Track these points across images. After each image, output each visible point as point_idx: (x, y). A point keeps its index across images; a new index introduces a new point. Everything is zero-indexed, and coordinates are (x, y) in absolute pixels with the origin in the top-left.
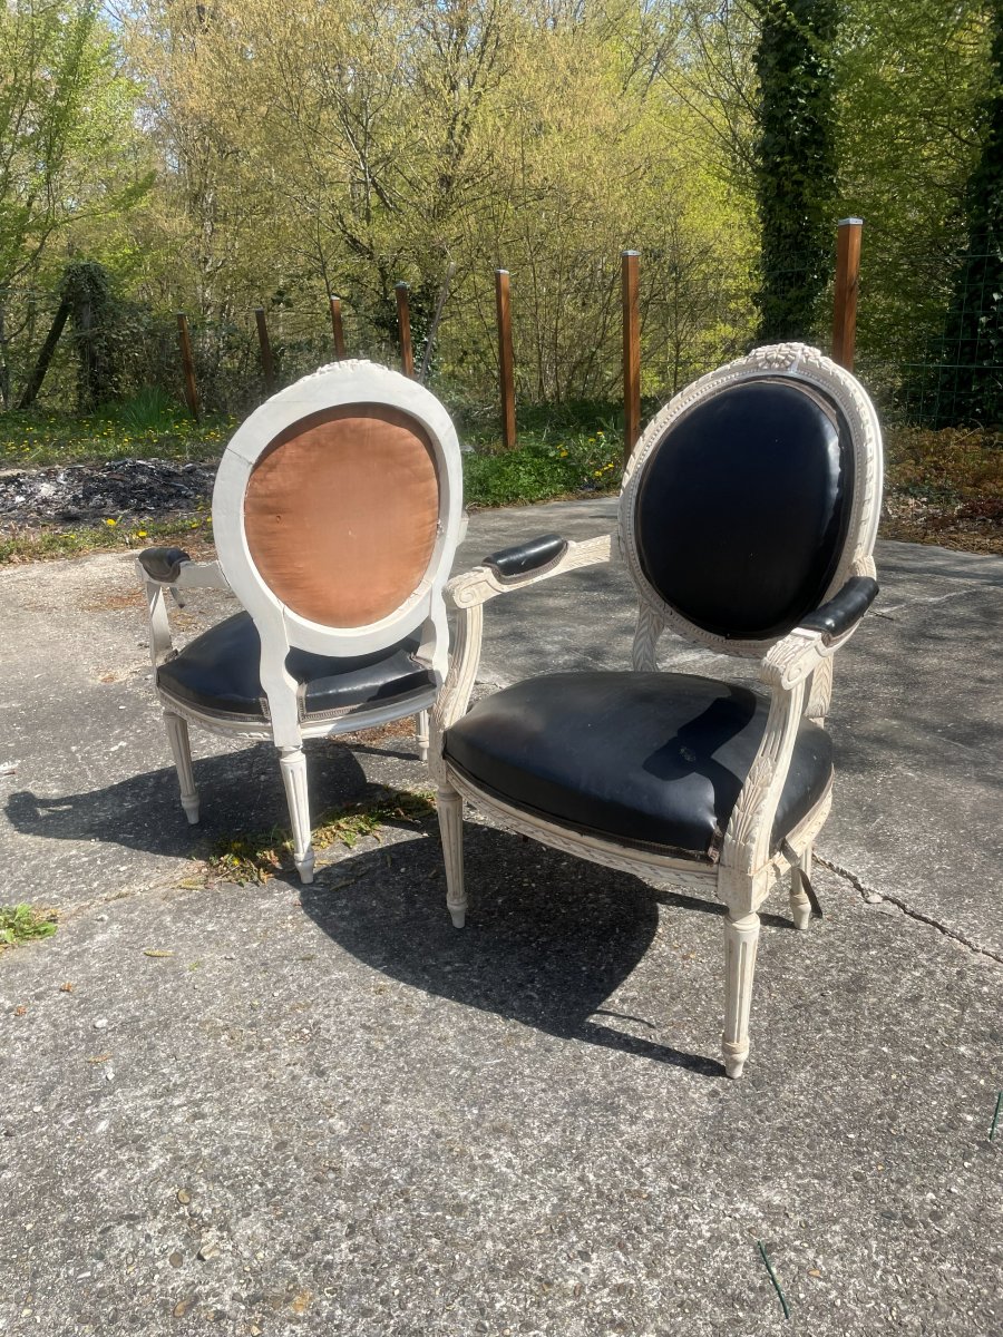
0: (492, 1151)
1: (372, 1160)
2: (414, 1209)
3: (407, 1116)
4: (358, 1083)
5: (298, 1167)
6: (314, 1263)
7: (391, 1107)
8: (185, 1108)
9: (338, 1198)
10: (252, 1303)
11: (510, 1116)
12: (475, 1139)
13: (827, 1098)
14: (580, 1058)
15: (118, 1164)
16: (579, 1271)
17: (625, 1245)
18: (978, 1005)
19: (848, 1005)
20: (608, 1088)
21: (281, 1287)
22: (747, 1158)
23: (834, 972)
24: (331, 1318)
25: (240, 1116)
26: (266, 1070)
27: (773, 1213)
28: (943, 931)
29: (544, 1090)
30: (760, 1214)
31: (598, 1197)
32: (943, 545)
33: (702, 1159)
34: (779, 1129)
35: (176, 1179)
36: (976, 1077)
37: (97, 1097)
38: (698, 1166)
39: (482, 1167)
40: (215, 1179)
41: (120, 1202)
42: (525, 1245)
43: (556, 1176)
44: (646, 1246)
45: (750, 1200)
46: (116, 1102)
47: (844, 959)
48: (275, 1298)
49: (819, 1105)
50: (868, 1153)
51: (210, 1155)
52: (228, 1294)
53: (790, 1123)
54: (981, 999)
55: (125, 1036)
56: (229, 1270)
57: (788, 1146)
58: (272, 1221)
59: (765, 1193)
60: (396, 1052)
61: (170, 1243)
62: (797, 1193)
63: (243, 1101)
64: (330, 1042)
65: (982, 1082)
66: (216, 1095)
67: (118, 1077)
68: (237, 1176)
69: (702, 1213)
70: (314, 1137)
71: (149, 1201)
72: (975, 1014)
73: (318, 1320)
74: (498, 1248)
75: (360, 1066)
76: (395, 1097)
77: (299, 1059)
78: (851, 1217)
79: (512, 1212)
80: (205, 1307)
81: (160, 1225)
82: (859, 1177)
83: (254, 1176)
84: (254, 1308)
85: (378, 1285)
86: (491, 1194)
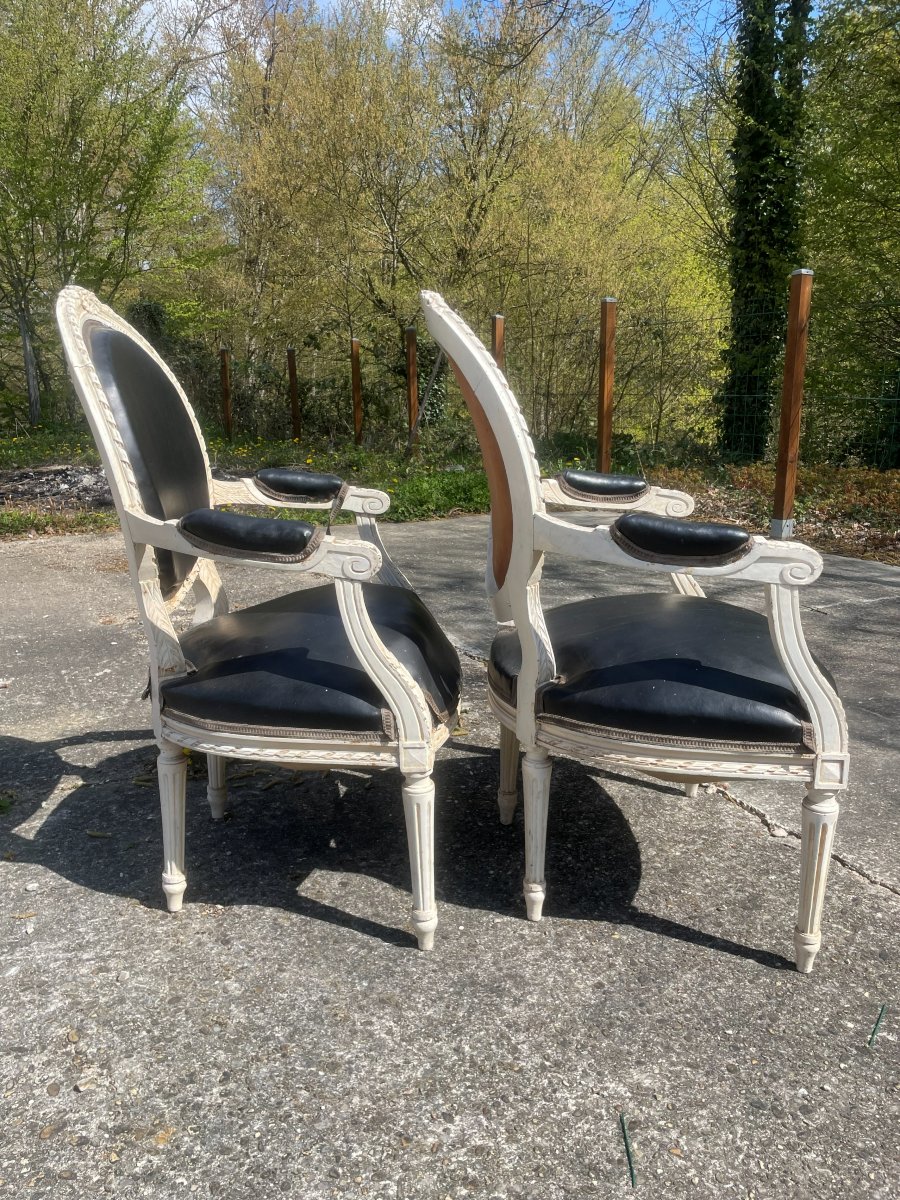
0: (374, 1019)
1: (258, 1018)
2: (290, 1063)
3: (299, 983)
4: (259, 953)
5: (187, 1020)
6: (184, 1102)
7: (286, 975)
8: (93, 962)
9: (219, 1049)
10: (117, 1133)
11: (398, 990)
12: (361, 1008)
13: (710, 997)
14: (474, 946)
15: (19, 1004)
16: (440, 1130)
17: (489, 1111)
18: (870, 928)
19: (742, 919)
20: (497, 973)
21: (148, 1120)
22: (623, 1044)
23: (732, 891)
24: (189, 1152)
25: (142, 972)
26: (175, 935)
27: (640, 1094)
28: (844, 864)
29: (434, 971)
30: (629, 1094)
31: (470, 1066)
32: (881, 560)
33: (578, 1041)
34: (659, 1021)
35: (69, 1020)
36: (861, 990)
37: (13, 947)
38: (573, 1047)
39: (362, 1032)
40: (106, 1023)
41: (13, 1036)
42: (391, 1104)
43: (432, 1045)
44: (510, 1114)
45: (620, 1081)
46: (30, 953)
47: (744, 882)
48: (139, 1130)
49: (701, 1003)
50: (745, 1048)
51: (107, 1002)
52: (96, 1123)
53: (670, 1016)
54: (874, 923)
55: (51, 899)
56: (101, 1102)
57: (665, 1036)
58: (151, 1064)
59: (636, 1075)
60: (299, 929)
61: (51, 1074)
62: (669, 1079)
63: (148, 959)
64: (240, 917)
65: (867, 994)
66: (124, 953)
67: (37, 932)
68: (128, 1022)
69: (570, 1089)
70: (208, 995)
71: (40, 1038)
72: (866, 935)
73: (176, 1153)
74: (364, 1104)
75: (264, 939)
76: (292, 967)
77: (208, 929)
78: (719, 1104)
79: (384, 1073)
80: (70, 1133)
81: (45, 1059)
82: (731, 1069)
83: (143, 1024)
84: (117, 1137)
85: (241, 1127)
86: (366, 1056)
